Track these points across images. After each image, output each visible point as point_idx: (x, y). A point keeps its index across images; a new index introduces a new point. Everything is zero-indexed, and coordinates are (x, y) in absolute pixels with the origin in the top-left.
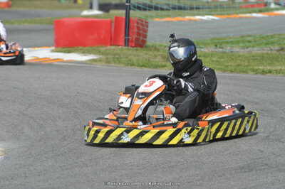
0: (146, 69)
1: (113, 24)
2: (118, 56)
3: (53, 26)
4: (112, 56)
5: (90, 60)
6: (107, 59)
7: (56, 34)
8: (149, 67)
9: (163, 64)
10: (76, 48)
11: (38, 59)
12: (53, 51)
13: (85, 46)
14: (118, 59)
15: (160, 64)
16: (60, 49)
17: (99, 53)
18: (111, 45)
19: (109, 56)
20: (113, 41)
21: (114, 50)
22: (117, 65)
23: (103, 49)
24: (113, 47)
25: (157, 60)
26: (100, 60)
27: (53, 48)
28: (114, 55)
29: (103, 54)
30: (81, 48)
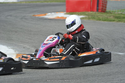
0: (106, 22)
1: (92, 2)
2: (93, 16)
3: (65, 3)
4: (91, 16)
5: (81, 18)
6: (89, 17)
7: (67, 6)
8: (108, 21)
9: (114, 19)
10: (75, 13)
11: (58, 17)
12: (65, 14)
13: (79, 11)
14: (93, 18)
15: (112, 19)
16: (68, 13)
17: (85, 15)
18: (91, 11)
19: (89, 16)
20: (92, 9)
21: (92, 13)
22: (93, 20)
23: (87, 13)
24: (91, 12)
25: (111, 18)
26: (86, 18)
27: (65, 13)
28: (92, 15)
29: (87, 15)
30: (77, 12)
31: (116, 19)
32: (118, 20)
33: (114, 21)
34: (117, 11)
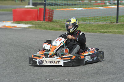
0: (52, 31)
1: (38, 11)
2: (40, 25)
3: (12, 12)
4: (38, 25)
5: (28, 27)
6: (36, 26)
7: (13, 16)
8: (54, 30)
9: (60, 28)
10: (22, 22)
11: (5, 26)
13: (26, 21)
14: (40, 27)
15: (59, 29)
16: (15, 22)
17: (32, 24)
18: (37, 20)
19: (36, 25)
20: (38, 18)
22: (40, 29)
23: (34, 22)
24: (38, 21)
25: (57, 27)
26: (33, 27)
27: (12, 22)
28: (39, 25)
29: (34, 24)
30: (24, 21)
31: (62, 28)
32: (64, 29)
33: (60, 30)
34: (63, 20)
